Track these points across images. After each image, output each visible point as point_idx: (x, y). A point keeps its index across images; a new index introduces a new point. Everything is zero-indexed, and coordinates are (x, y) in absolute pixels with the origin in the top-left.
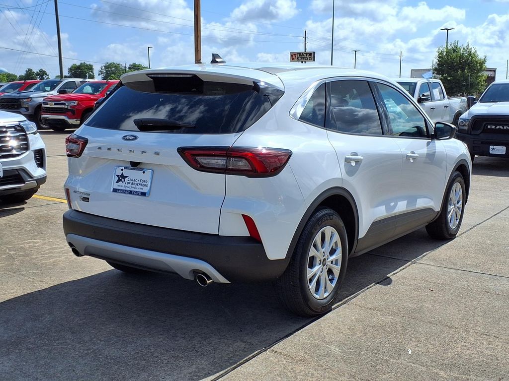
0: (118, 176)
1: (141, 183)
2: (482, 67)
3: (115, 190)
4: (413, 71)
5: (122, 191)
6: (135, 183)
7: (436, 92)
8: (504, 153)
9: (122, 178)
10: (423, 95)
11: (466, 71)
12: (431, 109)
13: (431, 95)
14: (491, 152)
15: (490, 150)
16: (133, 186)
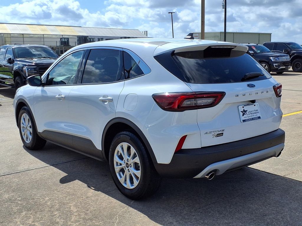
0: (242, 112)
1: (255, 112)
3: (244, 121)
5: (248, 120)
6: (252, 113)
9: (244, 112)
16: (252, 115)
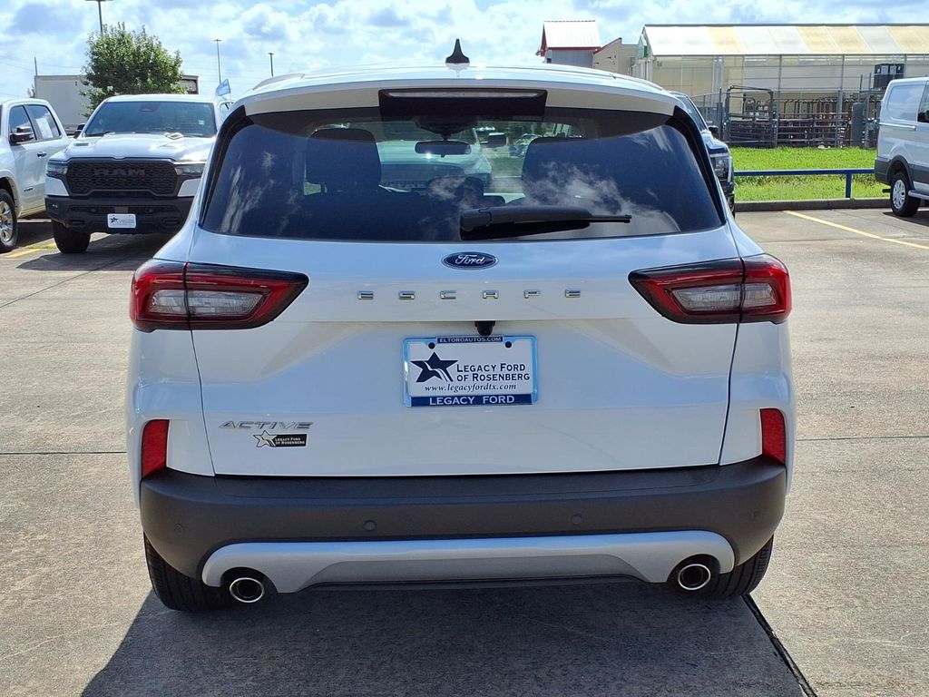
0: (420, 364)
1: (505, 371)
2: (175, 73)
3: (419, 402)
4: (38, 80)
5: (450, 402)
6: (486, 373)
7: (43, 124)
8: (134, 225)
9: (434, 366)
10: (19, 130)
11: (149, 80)
12: (39, 155)
13: (34, 128)
14: (110, 225)
15: (109, 221)
16: (479, 383)
